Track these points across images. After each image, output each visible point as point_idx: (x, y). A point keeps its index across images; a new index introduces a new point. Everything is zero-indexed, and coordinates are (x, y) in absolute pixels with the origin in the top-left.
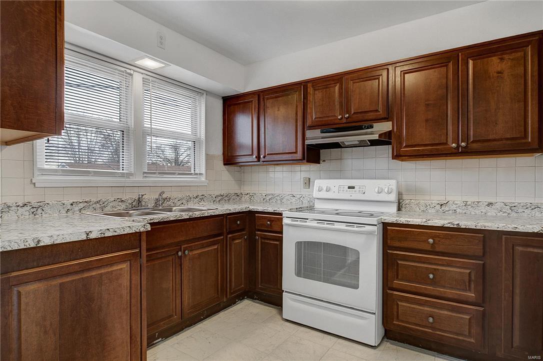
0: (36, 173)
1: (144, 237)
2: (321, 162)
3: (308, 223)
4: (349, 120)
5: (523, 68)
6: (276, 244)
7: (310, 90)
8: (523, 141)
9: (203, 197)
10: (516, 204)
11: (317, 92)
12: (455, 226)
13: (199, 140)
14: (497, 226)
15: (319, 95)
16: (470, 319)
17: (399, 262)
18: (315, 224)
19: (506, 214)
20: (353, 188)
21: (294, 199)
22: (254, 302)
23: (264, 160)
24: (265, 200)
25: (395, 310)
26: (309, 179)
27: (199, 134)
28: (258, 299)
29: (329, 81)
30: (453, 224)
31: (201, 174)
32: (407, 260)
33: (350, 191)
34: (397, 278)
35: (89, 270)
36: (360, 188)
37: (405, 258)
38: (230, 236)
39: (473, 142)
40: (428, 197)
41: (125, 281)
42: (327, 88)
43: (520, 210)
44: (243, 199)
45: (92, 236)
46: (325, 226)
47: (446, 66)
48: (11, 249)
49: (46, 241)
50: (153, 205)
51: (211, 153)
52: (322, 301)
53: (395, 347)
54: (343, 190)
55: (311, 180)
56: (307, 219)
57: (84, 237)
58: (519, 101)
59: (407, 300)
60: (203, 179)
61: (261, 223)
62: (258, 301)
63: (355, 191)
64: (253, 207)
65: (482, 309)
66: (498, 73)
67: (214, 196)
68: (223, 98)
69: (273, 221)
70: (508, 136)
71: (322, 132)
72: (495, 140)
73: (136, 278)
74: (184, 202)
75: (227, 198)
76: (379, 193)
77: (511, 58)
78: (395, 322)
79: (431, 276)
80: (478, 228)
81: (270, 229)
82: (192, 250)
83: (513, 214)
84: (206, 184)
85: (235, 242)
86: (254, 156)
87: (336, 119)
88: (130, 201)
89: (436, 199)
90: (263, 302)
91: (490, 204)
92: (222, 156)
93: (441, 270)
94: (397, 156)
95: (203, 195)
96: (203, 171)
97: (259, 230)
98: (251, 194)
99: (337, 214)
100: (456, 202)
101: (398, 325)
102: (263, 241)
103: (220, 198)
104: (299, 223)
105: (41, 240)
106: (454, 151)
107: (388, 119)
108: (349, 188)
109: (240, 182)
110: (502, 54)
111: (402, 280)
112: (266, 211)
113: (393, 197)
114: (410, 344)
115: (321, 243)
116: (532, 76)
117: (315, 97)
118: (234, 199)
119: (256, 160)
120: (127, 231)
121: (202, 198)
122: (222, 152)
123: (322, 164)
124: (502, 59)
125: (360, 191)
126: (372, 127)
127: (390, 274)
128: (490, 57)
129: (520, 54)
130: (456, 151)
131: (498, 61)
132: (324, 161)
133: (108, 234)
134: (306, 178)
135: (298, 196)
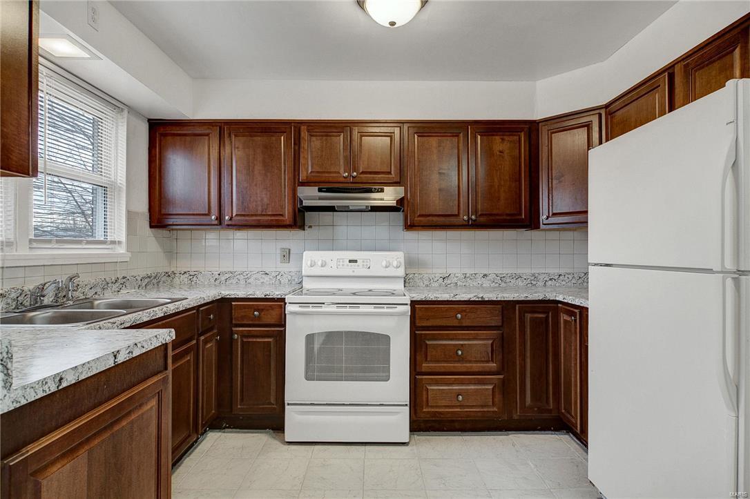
2: (306, 228)
3: (324, 309)
4: (355, 180)
5: (518, 151)
6: (268, 342)
7: (304, 134)
8: (518, 217)
9: (124, 280)
10: (504, 275)
11: (314, 139)
12: (480, 299)
13: (114, 185)
14: (512, 296)
15: (316, 143)
16: (493, 389)
17: (428, 342)
18: (334, 309)
19: (497, 285)
20: (356, 261)
21: (267, 278)
22: (224, 432)
23: (230, 223)
24: (218, 281)
25: (425, 397)
26: (289, 250)
27: (113, 175)
28: (228, 428)
29: (331, 127)
30: (478, 298)
31: (120, 243)
32: (436, 340)
33: (351, 266)
34: (426, 360)
36: (363, 262)
37: (434, 338)
38: (202, 338)
39: (481, 215)
40: (430, 271)
42: (327, 136)
43: (508, 280)
44: (177, 281)
46: (348, 310)
47: (458, 136)
48: (25, 402)
50: (51, 300)
51: (133, 209)
52: (344, 405)
53: (423, 438)
54: (343, 265)
55: (291, 252)
56: (323, 303)
58: (516, 181)
59: (437, 383)
60: (122, 250)
61: (242, 314)
62: (230, 430)
63: (358, 266)
64: (227, 293)
65: (501, 377)
66: (501, 152)
67: (139, 279)
68: (149, 120)
69: (263, 310)
70: (508, 212)
71: (320, 190)
72: (497, 215)
74: (99, 290)
75: (155, 281)
76: (386, 267)
77: (510, 140)
78: (424, 410)
79: (460, 352)
80: (499, 299)
81: (257, 322)
83: (503, 285)
84: (128, 260)
85: (207, 346)
86: (213, 217)
87: (340, 177)
88: (14, 295)
89: (439, 272)
90: (238, 430)
91: (485, 276)
92: (147, 214)
93: (469, 344)
94: (410, 226)
95: (124, 278)
96: (123, 238)
97: (237, 326)
98: (192, 273)
99: (354, 294)
100: (456, 275)
101: (428, 412)
102: (245, 340)
103: (147, 280)
104: (311, 309)
105: (63, 376)
106: (465, 223)
107: (399, 183)
108: (350, 261)
109: (171, 254)
110: (503, 135)
111: (431, 361)
112: (251, 297)
113: (401, 272)
114: (435, 430)
115: (341, 332)
116: (525, 159)
117: (312, 146)
118: (164, 282)
119: (216, 222)
121: (122, 282)
122: (147, 207)
123: (308, 231)
124: (503, 139)
125: (363, 265)
126: (382, 191)
127: (418, 358)
128: (493, 135)
129: (516, 138)
130: (467, 223)
131: (500, 140)
132: (310, 227)
133: (136, 353)
134: (284, 249)
135: (274, 274)
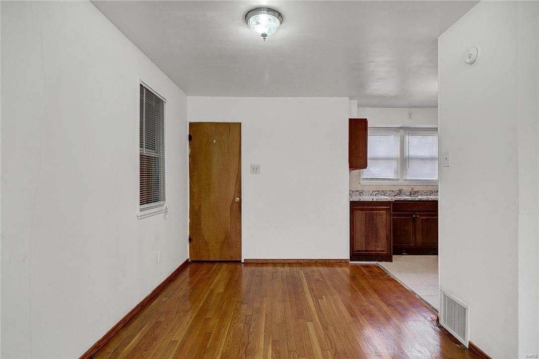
0: (361, 180)
1: (392, 203)
35: (373, 211)
41: (384, 217)
45: (374, 200)
49: (362, 200)
57: (372, 200)
73: (388, 217)
82: (421, 216)
120: (385, 200)
133: (379, 200)
